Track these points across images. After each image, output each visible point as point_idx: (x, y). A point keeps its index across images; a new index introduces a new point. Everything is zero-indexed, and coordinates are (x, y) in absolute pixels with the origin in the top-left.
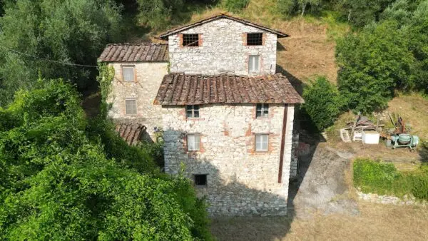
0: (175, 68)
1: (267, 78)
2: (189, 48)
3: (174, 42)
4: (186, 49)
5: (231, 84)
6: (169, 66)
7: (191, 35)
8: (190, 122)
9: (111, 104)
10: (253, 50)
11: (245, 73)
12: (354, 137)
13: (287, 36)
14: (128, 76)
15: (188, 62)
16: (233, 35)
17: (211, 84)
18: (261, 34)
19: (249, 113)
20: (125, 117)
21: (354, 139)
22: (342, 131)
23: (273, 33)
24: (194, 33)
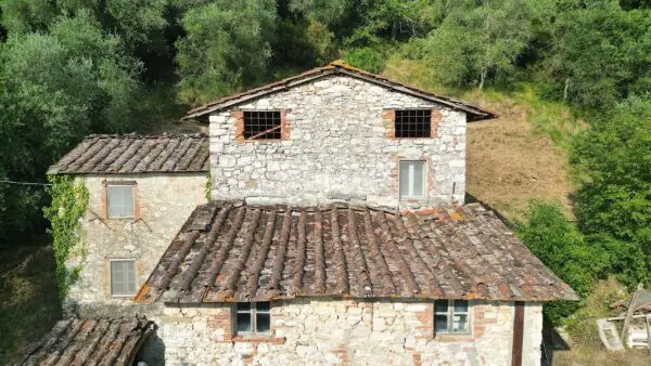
0: (225, 189)
1: (448, 217)
2: (257, 142)
3: (223, 128)
4: (251, 145)
5: (360, 230)
6: (209, 185)
7: (262, 114)
8: (243, 348)
9: (76, 272)
10: (410, 148)
11: (391, 202)
12: (631, 338)
13: (490, 116)
14: (120, 206)
15: (255, 176)
16: (362, 115)
17: (308, 229)
18: (428, 112)
19: (414, 323)
20: (108, 302)
21: (631, 344)
22: (603, 324)
23: (457, 110)
24: (271, 108)
